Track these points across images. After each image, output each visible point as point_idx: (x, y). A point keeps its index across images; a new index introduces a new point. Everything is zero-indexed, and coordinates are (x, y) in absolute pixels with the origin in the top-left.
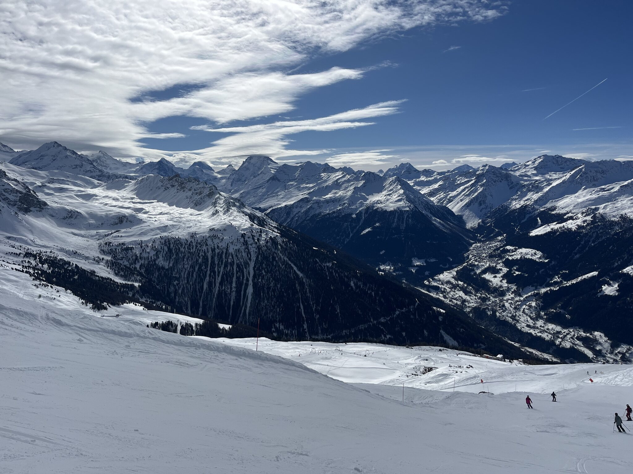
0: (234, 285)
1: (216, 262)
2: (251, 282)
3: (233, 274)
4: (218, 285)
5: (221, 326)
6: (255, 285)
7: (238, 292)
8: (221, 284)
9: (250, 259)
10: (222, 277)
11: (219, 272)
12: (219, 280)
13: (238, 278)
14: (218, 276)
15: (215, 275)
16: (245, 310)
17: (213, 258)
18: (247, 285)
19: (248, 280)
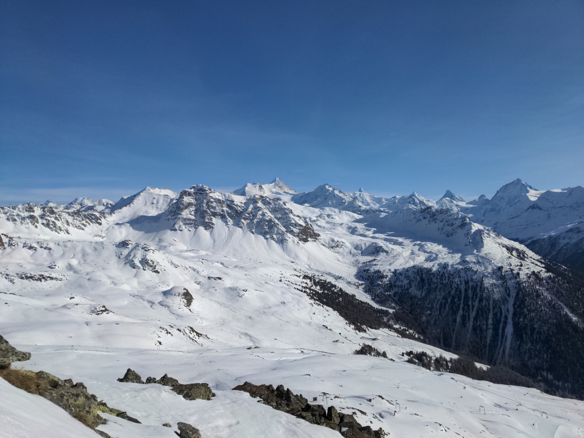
0: (490, 321)
1: (470, 296)
2: (510, 320)
3: (489, 310)
4: (472, 320)
5: (478, 365)
6: (516, 325)
7: (496, 329)
8: (475, 319)
9: (509, 295)
10: (477, 312)
11: (473, 307)
12: (473, 314)
13: (495, 315)
14: (473, 310)
15: (469, 310)
16: (504, 351)
17: (466, 290)
18: (505, 323)
19: (506, 317)
